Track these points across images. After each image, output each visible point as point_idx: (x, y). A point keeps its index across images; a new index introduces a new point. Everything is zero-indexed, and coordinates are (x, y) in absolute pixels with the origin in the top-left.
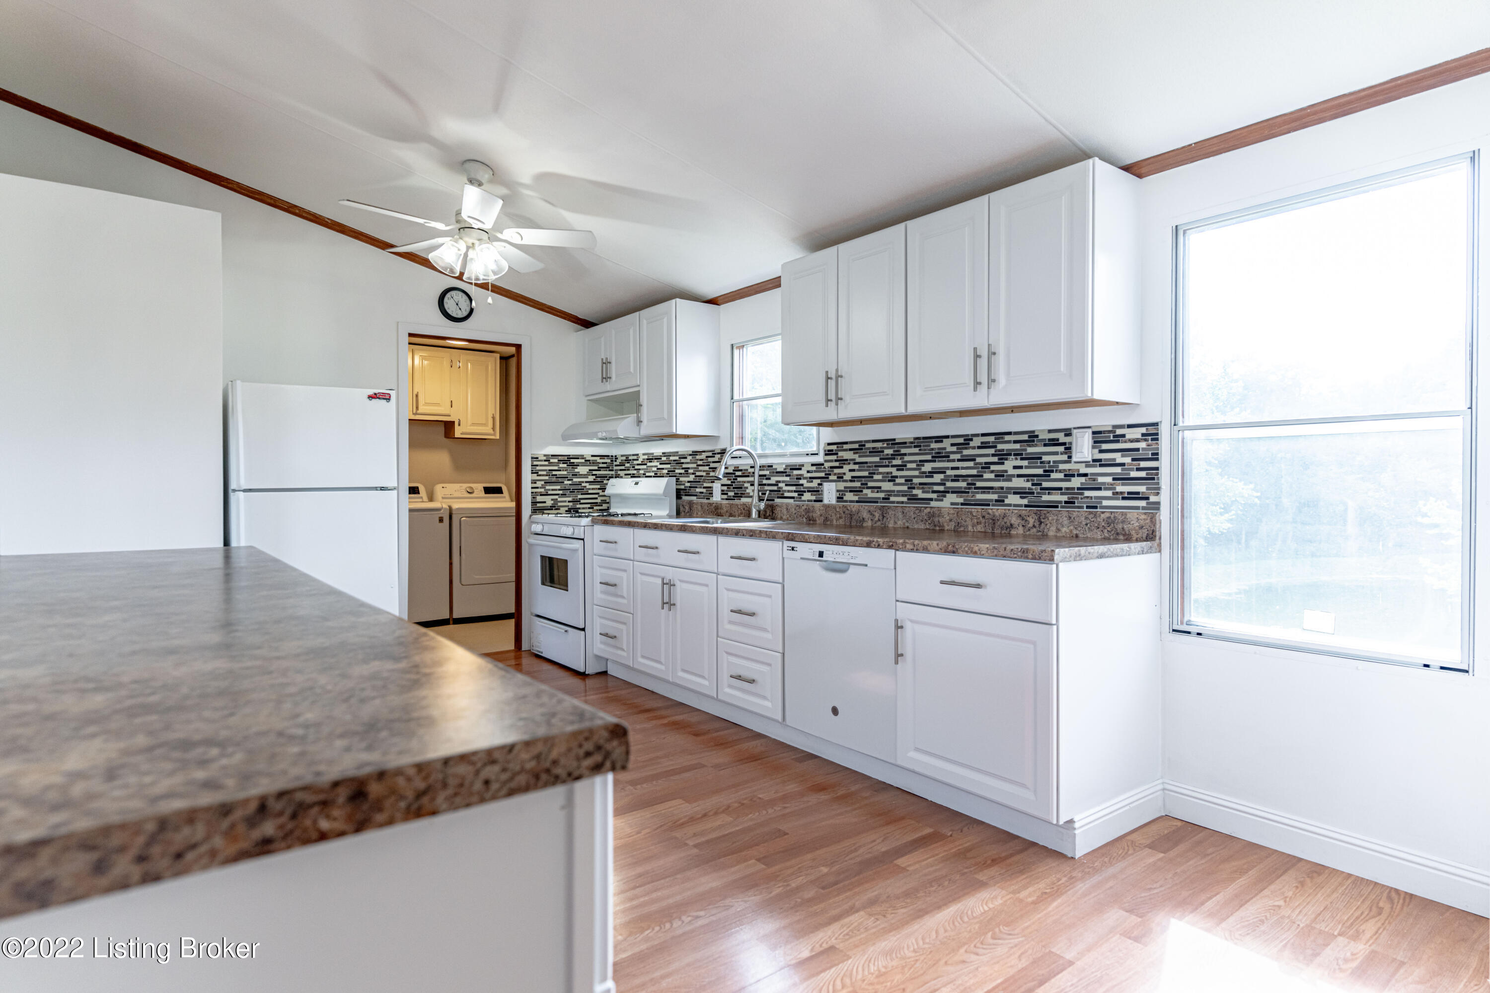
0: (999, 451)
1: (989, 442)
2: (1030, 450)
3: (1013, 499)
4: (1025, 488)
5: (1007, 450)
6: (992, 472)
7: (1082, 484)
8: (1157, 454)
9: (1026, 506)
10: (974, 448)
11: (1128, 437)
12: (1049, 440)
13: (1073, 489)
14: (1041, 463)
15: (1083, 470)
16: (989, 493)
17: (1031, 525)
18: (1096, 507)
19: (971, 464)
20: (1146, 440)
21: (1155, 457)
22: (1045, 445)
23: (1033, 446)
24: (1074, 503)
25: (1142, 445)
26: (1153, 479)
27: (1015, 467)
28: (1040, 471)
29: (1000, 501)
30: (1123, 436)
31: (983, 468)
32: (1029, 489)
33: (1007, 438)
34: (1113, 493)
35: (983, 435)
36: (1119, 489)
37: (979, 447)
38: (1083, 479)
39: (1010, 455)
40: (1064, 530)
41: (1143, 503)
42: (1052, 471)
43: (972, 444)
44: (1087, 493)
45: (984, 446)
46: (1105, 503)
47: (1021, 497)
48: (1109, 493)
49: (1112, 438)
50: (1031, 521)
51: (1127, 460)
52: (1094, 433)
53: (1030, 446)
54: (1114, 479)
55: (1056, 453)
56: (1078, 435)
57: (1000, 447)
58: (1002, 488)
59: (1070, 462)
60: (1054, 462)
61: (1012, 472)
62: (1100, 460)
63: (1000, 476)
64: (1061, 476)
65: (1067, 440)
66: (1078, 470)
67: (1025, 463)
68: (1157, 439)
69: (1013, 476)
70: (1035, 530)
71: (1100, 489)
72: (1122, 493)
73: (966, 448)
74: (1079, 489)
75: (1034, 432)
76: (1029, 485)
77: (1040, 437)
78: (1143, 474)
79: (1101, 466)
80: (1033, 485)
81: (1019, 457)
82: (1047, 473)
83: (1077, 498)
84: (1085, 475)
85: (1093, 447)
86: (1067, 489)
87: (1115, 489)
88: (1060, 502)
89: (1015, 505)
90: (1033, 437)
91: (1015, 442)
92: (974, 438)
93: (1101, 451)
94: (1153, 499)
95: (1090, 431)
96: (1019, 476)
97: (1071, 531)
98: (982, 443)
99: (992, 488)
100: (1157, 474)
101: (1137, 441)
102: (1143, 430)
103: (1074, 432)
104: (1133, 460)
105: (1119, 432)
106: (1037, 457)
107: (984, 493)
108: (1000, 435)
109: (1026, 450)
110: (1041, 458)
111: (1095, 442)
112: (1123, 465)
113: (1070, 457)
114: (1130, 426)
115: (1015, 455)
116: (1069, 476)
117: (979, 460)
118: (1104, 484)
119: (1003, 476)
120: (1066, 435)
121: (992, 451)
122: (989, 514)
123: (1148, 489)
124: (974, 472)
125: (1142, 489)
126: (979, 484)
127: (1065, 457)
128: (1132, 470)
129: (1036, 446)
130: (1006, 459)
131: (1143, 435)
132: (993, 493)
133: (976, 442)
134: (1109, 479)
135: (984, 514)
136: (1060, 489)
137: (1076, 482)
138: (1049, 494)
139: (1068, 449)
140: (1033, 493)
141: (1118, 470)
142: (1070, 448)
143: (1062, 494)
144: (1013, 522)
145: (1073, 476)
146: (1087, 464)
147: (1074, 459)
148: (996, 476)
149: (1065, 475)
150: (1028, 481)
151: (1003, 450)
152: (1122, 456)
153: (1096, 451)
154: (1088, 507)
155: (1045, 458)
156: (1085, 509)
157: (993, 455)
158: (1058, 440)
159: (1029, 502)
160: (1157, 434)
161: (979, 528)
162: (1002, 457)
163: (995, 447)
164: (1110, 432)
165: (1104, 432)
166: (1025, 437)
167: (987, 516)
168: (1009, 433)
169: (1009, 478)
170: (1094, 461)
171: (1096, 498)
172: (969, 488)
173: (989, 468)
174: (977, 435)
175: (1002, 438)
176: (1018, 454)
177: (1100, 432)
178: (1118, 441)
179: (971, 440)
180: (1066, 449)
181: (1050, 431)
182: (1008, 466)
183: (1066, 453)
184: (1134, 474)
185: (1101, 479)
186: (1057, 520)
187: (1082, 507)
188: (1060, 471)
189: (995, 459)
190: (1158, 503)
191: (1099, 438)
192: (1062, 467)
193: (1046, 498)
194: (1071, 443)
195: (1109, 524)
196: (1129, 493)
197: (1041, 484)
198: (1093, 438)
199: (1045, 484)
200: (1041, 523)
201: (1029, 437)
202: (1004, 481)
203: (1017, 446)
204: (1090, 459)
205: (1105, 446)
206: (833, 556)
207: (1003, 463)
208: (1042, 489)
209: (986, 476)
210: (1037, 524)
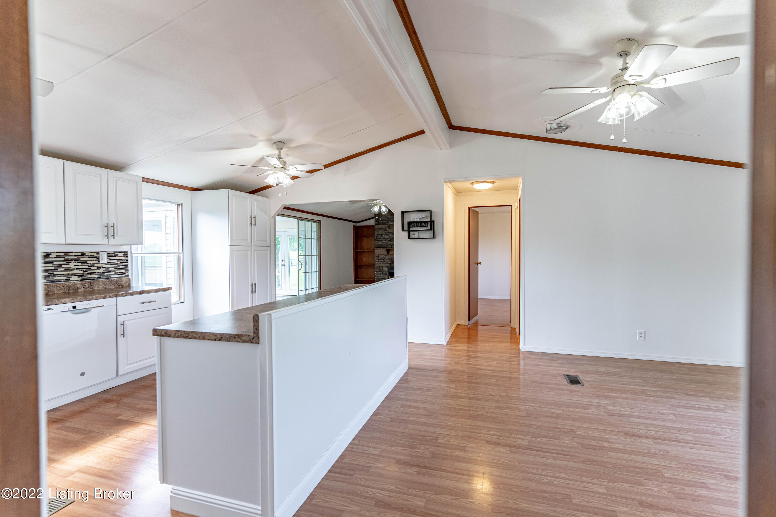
0: (67, 259)
1: (61, 256)
2: (81, 259)
3: (74, 278)
4: (80, 274)
5: (71, 259)
6: (63, 268)
7: (104, 271)
8: (127, 261)
9: (81, 280)
10: (52, 258)
11: (119, 255)
12: (90, 255)
13: (101, 272)
14: (87, 264)
15: (104, 266)
16: (61, 276)
17: (87, 287)
18: (109, 278)
19: (51, 265)
20: (124, 256)
21: (127, 262)
22: (89, 257)
23: (83, 257)
24: (101, 277)
25: (123, 258)
26: (126, 268)
27: (75, 266)
28: (87, 267)
29: (68, 279)
30: (117, 255)
31: (57, 266)
32: (82, 273)
33: (70, 254)
34: (115, 273)
35: (57, 252)
36: (117, 271)
37: (55, 258)
38: (104, 269)
39: (73, 261)
40: (101, 287)
41: (124, 275)
42: (92, 267)
43: (50, 256)
44: (106, 274)
45: (57, 257)
46: (112, 276)
47: (78, 277)
48: (113, 273)
49: (114, 256)
50: (87, 285)
51: (119, 262)
52: (108, 254)
53: (82, 257)
54: (115, 269)
55: (93, 260)
56: (102, 254)
57: (66, 257)
58: (69, 274)
59: (99, 263)
60: (93, 263)
61: (73, 267)
62: (110, 263)
63: (66, 269)
64: (96, 268)
65: (97, 256)
66: (102, 266)
67: (80, 264)
68: (127, 256)
69: (74, 269)
70: (89, 288)
71: (110, 272)
72: (117, 273)
73: (47, 258)
74: (103, 272)
75: (83, 252)
76: (82, 272)
77: (86, 254)
78: (123, 267)
79: (110, 264)
80: (84, 272)
81: (77, 262)
82: (89, 268)
83: (102, 276)
84: (105, 268)
85: (107, 258)
86: (98, 273)
87: (115, 272)
88: (96, 277)
89: (75, 280)
90: (83, 254)
91: (75, 256)
92: (52, 254)
93: (110, 260)
94: (127, 274)
95: (106, 253)
96: (77, 269)
97: (103, 287)
98: (57, 256)
99: (63, 274)
100: (128, 267)
101: (122, 257)
102: (123, 253)
103: (100, 253)
104: (121, 262)
105: (116, 254)
106: (85, 262)
107: (59, 277)
108: (67, 253)
109: (80, 259)
110: (87, 262)
111: (108, 257)
112: (117, 264)
113: (99, 262)
114: (119, 252)
115: (74, 261)
116: (99, 268)
117: (55, 263)
118: (112, 270)
119: (69, 269)
120: (97, 254)
121: (63, 259)
122: (66, 285)
123: (125, 271)
124: (53, 268)
125: (123, 271)
126: (55, 273)
127: (97, 262)
128: (120, 265)
129: (85, 257)
130: (71, 263)
131: (124, 255)
132: (64, 276)
133: (54, 255)
134: (113, 269)
135: (63, 285)
136: (95, 273)
137: (102, 270)
138: (91, 275)
139: (98, 259)
140: (84, 275)
141: (116, 266)
142: (99, 259)
143: (96, 275)
144: (78, 287)
145: (101, 268)
146: (106, 264)
147: (100, 262)
148: (65, 269)
149: (97, 268)
150: (81, 271)
151: (69, 259)
152: (118, 261)
153: (108, 259)
154: (106, 278)
155: (88, 262)
156: (105, 279)
157: (63, 261)
158: (94, 255)
159: (82, 278)
160: (127, 255)
161: (61, 291)
162: (68, 262)
163: (65, 257)
164: (113, 253)
165: (111, 253)
166: (80, 254)
167: (65, 286)
168: (72, 252)
169: (72, 270)
170: (108, 263)
171: (109, 275)
172: (50, 275)
173: (61, 266)
174: (54, 252)
175: (68, 254)
176: (76, 261)
177: (110, 254)
178: (116, 257)
179: (51, 254)
180: (97, 259)
181: (90, 252)
182: (72, 265)
183: (97, 260)
184: (121, 267)
185: (111, 269)
186: (98, 284)
187: (104, 278)
188: (95, 267)
189: (65, 263)
190: (128, 275)
191: (110, 255)
192: (96, 265)
193: (89, 276)
194: (99, 257)
195: (116, 283)
196: (120, 273)
197: (87, 272)
198: (107, 255)
199: (89, 272)
200: (91, 285)
201: (81, 254)
202: (69, 271)
203: (76, 257)
204: (106, 262)
205: (112, 258)
206: (83, 306)
207: (69, 264)
208: (87, 273)
209: (59, 270)
210: (90, 286)
